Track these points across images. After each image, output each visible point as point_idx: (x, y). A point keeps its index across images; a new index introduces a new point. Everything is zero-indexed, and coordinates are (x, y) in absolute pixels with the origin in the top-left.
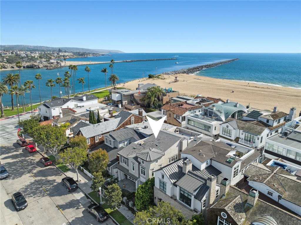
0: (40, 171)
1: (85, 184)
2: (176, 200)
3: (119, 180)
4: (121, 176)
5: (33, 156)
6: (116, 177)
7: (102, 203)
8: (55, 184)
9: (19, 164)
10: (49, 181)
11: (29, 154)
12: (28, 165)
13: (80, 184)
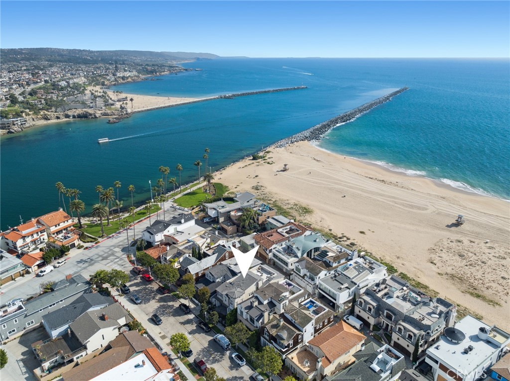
0: (161, 298)
1: (194, 308)
2: (248, 321)
3: (217, 306)
4: (218, 304)
5: (150, 284)
6: (214, 304)
7: (206, 321)
8: (175, 308)
9: (143, 292)
10: (170, 306)
11: (147, 283)
12: (150, 293)
13: (191, 308)
